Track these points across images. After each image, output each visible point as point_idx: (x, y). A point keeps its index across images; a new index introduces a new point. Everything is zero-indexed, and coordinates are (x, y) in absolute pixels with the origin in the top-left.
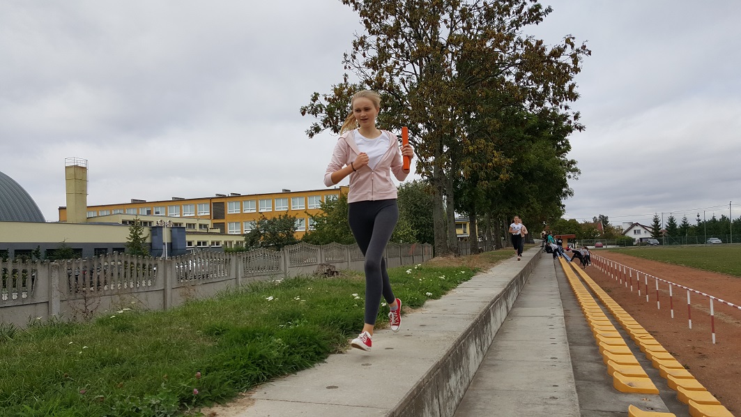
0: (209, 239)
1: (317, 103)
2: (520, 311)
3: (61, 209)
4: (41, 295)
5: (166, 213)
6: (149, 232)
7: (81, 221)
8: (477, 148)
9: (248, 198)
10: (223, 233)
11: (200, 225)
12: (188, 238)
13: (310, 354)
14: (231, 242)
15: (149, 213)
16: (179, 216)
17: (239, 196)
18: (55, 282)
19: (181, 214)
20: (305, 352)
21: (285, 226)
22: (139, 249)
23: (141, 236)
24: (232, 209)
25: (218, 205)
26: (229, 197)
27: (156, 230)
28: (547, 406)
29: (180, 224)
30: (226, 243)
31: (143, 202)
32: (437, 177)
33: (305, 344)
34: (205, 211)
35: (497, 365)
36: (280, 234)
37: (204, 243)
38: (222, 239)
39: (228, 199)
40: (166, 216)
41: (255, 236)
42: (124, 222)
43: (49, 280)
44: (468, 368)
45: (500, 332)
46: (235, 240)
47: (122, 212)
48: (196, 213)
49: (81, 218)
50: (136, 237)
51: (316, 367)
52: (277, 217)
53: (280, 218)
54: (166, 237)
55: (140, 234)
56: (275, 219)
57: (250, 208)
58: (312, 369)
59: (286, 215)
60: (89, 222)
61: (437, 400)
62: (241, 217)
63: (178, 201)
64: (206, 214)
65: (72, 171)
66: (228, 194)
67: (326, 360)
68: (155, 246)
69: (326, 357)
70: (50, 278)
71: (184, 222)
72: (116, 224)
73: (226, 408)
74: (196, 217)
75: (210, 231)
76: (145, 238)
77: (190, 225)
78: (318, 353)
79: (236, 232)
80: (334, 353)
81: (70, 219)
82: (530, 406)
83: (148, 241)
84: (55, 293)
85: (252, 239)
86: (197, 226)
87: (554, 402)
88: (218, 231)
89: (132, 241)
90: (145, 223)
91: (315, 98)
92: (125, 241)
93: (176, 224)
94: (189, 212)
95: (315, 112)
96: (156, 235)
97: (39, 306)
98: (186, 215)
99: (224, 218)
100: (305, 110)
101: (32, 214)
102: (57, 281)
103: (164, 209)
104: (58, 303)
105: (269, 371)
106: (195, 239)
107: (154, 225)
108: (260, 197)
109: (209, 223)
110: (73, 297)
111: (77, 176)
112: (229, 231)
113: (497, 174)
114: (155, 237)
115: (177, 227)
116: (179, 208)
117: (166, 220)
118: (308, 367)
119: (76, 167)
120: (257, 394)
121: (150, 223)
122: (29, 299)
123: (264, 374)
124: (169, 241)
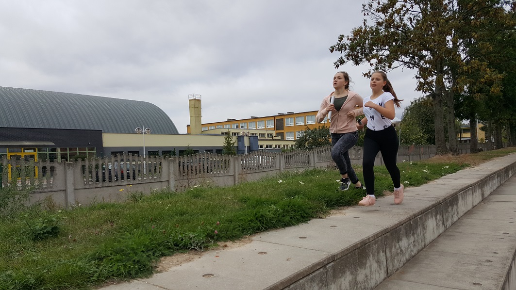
0: (274, 143)
1: (342, 42)
2: (497, 197)
3: (188, 126)
4: (164, 177)
5: (248, 127)
6: (236, 139)
7: (198, 134)
8: (472, 68)
9: (299, 115)
10: (283, 139)
11: (268, 135)
12: (260, 143)
13: (297, 217)
14: (287, 146)
15: (237, 127)
16: (255, 128)
17: (292, 114)
18: (172, 169)
19: (256, 127)
20: (294, 216)
21: (322, 134)
22: (230, 150)
23: (231, 142)
24: (288, 123)
25: (279, 121)
26: (286, 115)
27: (240, 138)
28: (480, 266)
29: (256, 134)
30: (284, 146)
31: (234, 120)
32: (438, 92)
33: (295, 211)
34: (271, 125)
35: (454, 235)
36: (320, 140)
37: (271, 146)
38: (282, 143)
39: (286, 117)
40: (248, 129)
41: (302, 141)
42: (223, 133)
43: (169, 169)
44: (424, 235)
45: (468, 213)
46: (290, 144)
47: (222, 127)
48: (265, 127)
49: (199, 132)
50: (228, 142)
51: (300, 226)
52: (317, 128)
53: (319, 128)
54: (246, 143)
55: (231, 141)
56: (316, 129)
57: (300, 122)
58: (297, 227)
59: (324, 126)
60: (203, 134)
61: (384, 254)
62: (294, 128)
63: (254, 119)
64: (272, 127)
65: (192, 102)
66: (285, 113)
67: (308, 222)
68: (240, 148)
69: (310, 220)
70: (169, 166)
71: (258, 132)
72: (218, 135)
73: (234, 243)
74: (266, 129)
75: (274, 138)
76: (234, 143)
77: (261, 135)
78: (303, 217)
79: (291, 138)
80: (316, 218)
81: (193, 132)
82: (466, 265)
83: (236, 145)
84: (172, 176)
85: (300, 143)
86: (266, 135)
87: (488, 264)
88: (279, 138)
89: (226, 145)
90: (235, 134)
91: (341, 39)
92: (222, 145)
93: (253, 134)
94: (261, 126)
95: (340, 50)
96: (241, 141)
97: (163, 183)
98: (259, 128)
99: (283, 129)
100: (333, 49)
101: (171, 130)
102: (173, 169)
103: (246, 124)
104: (174, 181)
105: (266, 225)
106: (265, 144)
107: (240, 135)
108: (308, 114)
109: (273, 133)
110: (182, 178)
111: (196, 105)
112: (286, 138)
113: (488, 87)
114: (240, 143)
115: (254, 136)
116: (255, 123)
117: (246, 132)
118: (294, 225)
119: (195, 99)
120: (256, 237)
121: (238, 133)
122: (158, 179)
123: (262, 226)
124: (248, 145)
